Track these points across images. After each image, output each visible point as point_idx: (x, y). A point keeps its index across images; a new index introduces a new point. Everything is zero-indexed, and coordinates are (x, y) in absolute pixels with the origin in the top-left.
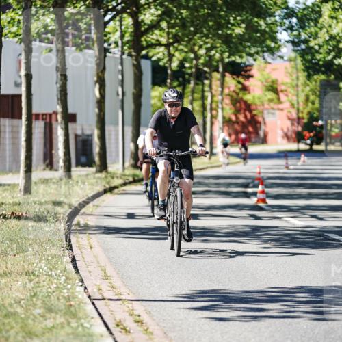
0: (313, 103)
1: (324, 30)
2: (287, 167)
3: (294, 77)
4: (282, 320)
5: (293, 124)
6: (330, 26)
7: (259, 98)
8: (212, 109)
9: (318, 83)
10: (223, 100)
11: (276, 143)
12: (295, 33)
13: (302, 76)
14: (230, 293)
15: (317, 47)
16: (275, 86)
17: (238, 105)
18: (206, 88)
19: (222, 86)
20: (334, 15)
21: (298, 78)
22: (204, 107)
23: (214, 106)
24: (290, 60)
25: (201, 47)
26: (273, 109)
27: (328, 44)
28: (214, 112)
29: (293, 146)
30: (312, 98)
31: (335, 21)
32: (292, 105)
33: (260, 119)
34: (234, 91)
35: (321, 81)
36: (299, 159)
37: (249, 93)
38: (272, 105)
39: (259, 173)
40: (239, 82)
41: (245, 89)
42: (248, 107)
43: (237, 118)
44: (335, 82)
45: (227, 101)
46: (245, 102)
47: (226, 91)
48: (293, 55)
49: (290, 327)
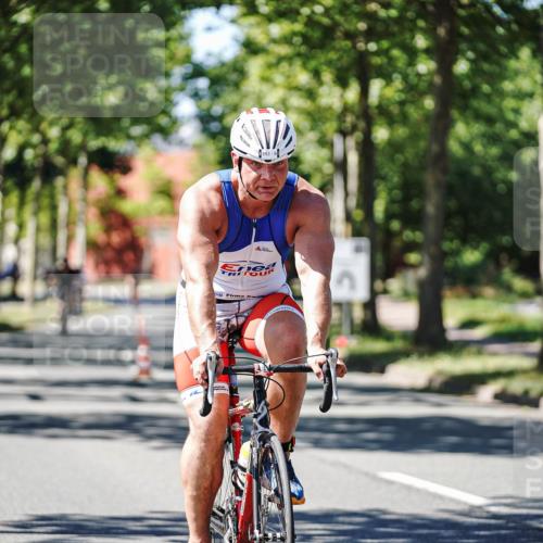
1: (251, 98)
12: (205, 103)
18: (59, 191)
19: (86, 185)
20: (268, 73)
25: (52, 124)
41: (120, 193)
42: (125, 222)
43: (109, 239)
45: (93, 213)
47: (92, 195)
48: (200, 138)
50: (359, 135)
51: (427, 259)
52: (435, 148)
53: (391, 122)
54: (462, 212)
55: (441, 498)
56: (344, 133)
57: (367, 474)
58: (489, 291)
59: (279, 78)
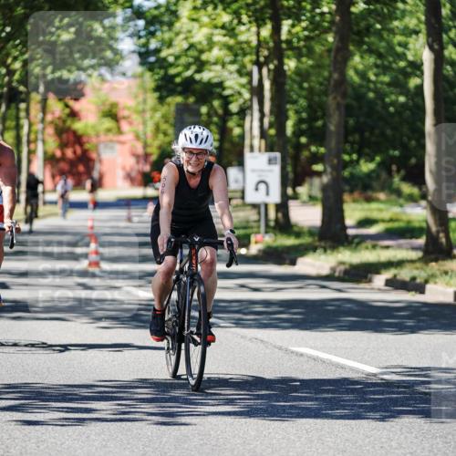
0: (165, 134)
1: (182, 36)
2: (129, 219)
3: (140, 99)
4: (119, 424)
5: (138, 162)
6: (190, 31)
7: (93, 127)
8: (29, 142)
9: (173, 108)
10: (44, 129)
11: (114, 187)
12: (143, 41)
13: (152, 98)
14: (46, 388)
15: (171, 59)
16: (114, 110)
17: (64, 136)
18: (22, 114)
19: (44, 110)
20: (195, 16)
21: (145, 101)
22: (18, 139)
23: (32, 137)
24: (134, 76)
25: (15, 59)
26: (111, 141)
27: (186, 56)
28: (32, 146)
29: (138, 192)
30: (164, 127)
31: (196, 25)
32: (137, 137)
33: (94, 155)
34: (59, 118)
35: (178, 104)
36: (146, 208)
37: (80, 120)
38: (111, 136)
39: (92, 228)
40: (67, 106)
41: (74, 115)
42: (78, 139)
43: (63, 154)
44: (195, 107)
45: (50, 130)
46: (74, 133)
47: (49, 118)
48: (139, 69)
49: (129, 433)
50: (272, 66)
51: (329, 170)
52: (336, 76)
53: (299, 56)
54: (359, 129)
55: (343, 367)
56: (260, 65)
57: (280, 348)
58: (382, 196)
59: (205, 20)
